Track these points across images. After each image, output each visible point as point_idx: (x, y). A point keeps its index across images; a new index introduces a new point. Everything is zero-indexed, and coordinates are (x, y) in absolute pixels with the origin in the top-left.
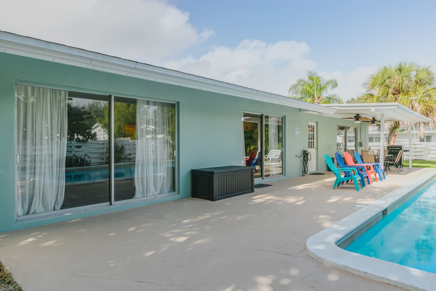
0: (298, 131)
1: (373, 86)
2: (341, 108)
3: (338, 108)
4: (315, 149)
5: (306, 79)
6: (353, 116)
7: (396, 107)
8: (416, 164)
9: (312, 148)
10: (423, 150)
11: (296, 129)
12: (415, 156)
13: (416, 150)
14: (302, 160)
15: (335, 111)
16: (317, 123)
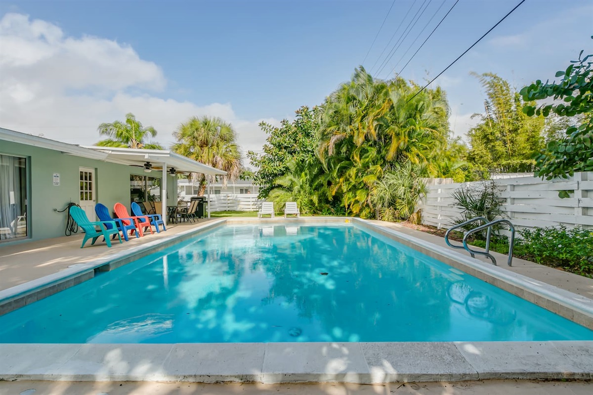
0: (58, 178)
1: (183, 135)
2: (113, 153)
3: (110, 152)
4: (94, 201)
5: (124, 121)
6: (142, 164)
7: (169, 156)
8: (213, 215)
9: (89, 201)
10: (235, 202)
11: (55, 175)
12: (228, 207)
13: (229, 202)
14: (66, 216)
15: (107, 155)
16: (96, 169)
